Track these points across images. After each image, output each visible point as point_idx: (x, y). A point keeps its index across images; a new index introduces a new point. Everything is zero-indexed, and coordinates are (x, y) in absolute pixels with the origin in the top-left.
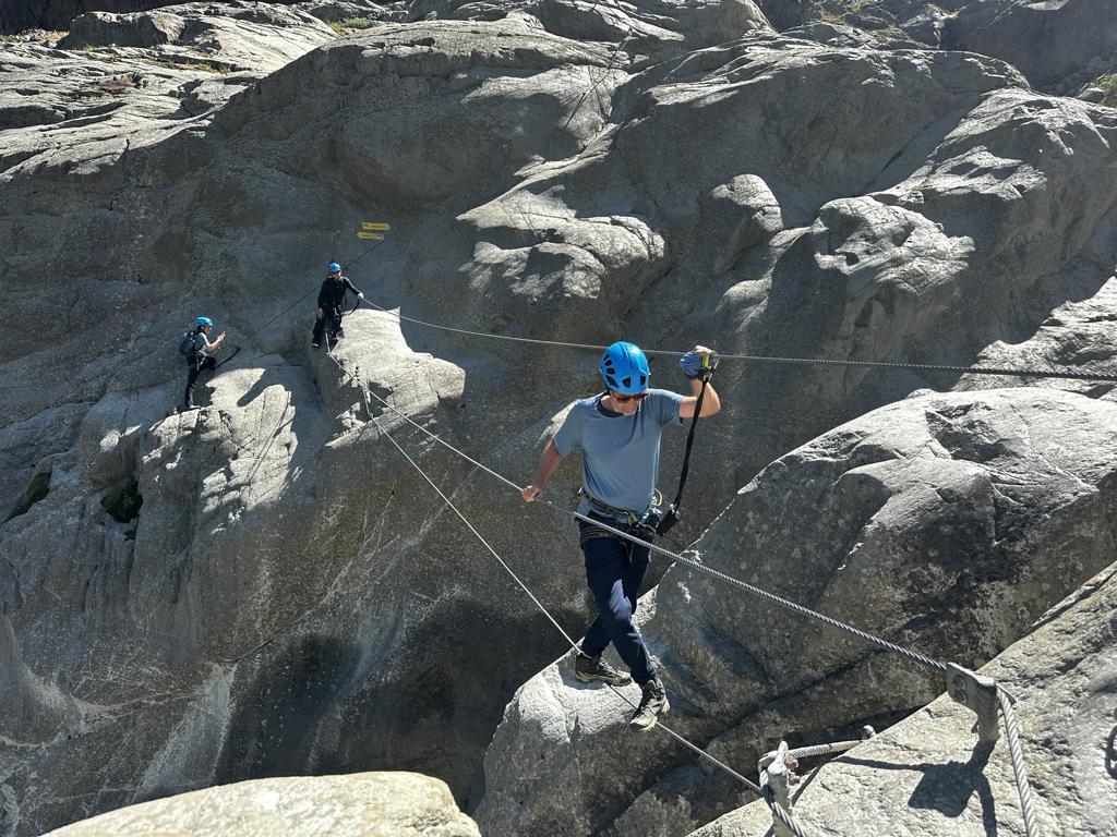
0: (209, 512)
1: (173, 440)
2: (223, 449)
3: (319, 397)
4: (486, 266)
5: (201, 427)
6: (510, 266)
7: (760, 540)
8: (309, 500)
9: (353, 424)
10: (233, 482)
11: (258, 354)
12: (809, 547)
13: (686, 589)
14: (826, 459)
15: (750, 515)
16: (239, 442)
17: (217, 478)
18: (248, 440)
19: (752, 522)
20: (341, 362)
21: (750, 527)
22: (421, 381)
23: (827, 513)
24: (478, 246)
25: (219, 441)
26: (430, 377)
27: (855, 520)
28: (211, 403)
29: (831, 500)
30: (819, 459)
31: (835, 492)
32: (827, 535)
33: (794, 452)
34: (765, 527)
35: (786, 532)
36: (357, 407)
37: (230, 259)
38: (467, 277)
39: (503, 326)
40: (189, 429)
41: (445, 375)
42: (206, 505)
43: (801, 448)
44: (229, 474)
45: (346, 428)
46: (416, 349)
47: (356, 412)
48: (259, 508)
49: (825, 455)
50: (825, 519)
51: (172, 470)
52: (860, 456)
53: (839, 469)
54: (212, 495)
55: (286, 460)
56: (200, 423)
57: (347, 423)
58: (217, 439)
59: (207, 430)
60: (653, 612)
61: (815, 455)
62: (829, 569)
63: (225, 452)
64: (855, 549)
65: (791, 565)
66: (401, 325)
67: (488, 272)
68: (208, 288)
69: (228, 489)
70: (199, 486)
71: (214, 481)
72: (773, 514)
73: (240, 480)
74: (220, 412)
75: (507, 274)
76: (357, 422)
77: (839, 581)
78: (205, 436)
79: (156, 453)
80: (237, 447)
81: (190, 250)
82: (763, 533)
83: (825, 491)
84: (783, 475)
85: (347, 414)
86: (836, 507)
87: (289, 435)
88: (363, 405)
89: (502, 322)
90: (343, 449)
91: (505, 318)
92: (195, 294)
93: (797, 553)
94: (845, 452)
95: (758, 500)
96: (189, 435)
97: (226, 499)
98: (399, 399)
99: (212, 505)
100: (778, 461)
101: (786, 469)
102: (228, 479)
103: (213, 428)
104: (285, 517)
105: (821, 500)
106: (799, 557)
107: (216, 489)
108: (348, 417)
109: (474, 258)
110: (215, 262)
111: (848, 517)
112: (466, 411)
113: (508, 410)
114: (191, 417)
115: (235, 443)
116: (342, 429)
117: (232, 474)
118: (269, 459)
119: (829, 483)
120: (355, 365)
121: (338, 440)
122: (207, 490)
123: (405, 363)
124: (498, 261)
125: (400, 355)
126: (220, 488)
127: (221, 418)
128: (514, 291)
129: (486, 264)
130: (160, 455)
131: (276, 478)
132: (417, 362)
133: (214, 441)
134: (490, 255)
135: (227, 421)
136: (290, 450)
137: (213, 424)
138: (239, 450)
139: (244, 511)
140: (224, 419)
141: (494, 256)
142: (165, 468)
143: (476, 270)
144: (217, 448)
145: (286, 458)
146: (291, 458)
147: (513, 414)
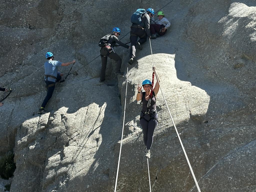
0: (49, 179)
1: (35, 131)
2: (61, 139)
4: (236, 19)
5: (50, 124)
6: (252, 20)
8: (105, 178)
10: (64, 161)
11: (89, 77)
16: (71, 135)
17: (56, 157)
18: (75, 134)
20: (134, 86)
22: (180, 102)
24: (232, 4)
25: (59, 134)
36: (138, 118)
37: (78, 15)
38: (222, 27)
39: (241, 65)
40: (44, 125)
41: (197, 98)
42: (48, 174)
48: (77, 179)
51: (33, 150)
54: (52, 168)
55: (95, 150)
56: (50, 121)
57: (131, 128)
58: (58, 132)
59: (53, 126)
63: (62, 141)
67: (236, 24)
69: (61, 165)
70: (45, 161)
71: (54, 159)
73: (68, 160)
74: (62, 115)
75: (249, 25)
76: (137, 128)
78: (52, 130)
79: (25, 139)
80: (69, 138)
87: (97, 134)
89: (241, 61)
91: (243, 58)
96: (43, 129)
97: (59, 171)
99: (51, 174)
102: (62, 159)
103: (56, 125)
104: (90, 187)
107: (55, 164)
108: (132, 125)
109: (228, 13)
112: (208, 126)
113: (239, 126)
114: (45, 117)
115: (68, 136)
116: (128, 132)
117: (64, 156)
118: (85, 148)
121: (125, 139)
122: (50, 165)
123: (172, 89)
124: (245, 15)
125: (171, 82)
126: (56, 164)
127: (62, 119)
128: (252, 38)
129: (236, 18)
130: (26, 140)
131: (88, 160)
132: (181, 88)
133: (56, 133)
134: (240, 10)
135: (65, 121)
136: (98, 143)
137: (57, 122)
138: (70, 140)
139: (68, 180)
140: (63, 120)
141: (242, 12)
142: (29, 148)
143: (229, 22)
144: (58, 138)
145: (96, 148)
146: (98, 148)
147: (243, 129)
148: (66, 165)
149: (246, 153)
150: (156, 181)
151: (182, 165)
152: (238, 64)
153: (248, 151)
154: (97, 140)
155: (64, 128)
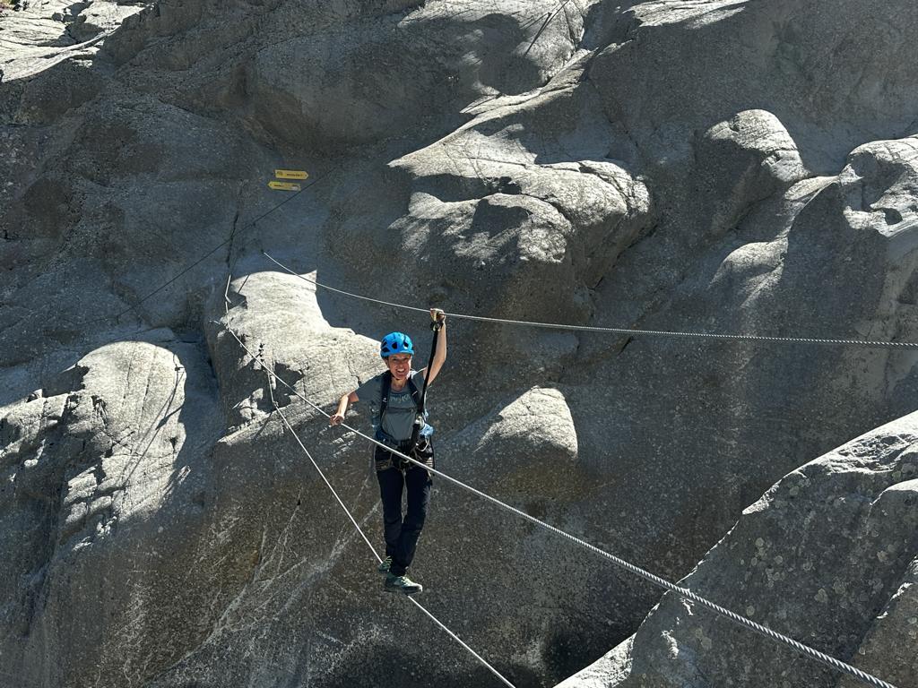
0: (73, 522)
1: (35, 431)
2: (94, 444)
3: (214, 380)
4: (423, 222)
5: (69, 415)
6: (452, 223)
7: (772, 577)
8: (196, 510)
9: (253, 415)
10: (105, 485)
11: (144, 327)
12: (840, 587)
13: (673, 640)
14: (860, 470)
15: (760, 542)
16: (116, 434)
17: (86, 479)
18: (125, 433)
19: (761, 553)
20: (243, 338)
21: (760, 559)
22: (338, 363)
23: (862, 543)
24: (414, 197)
25: (90, 434)
26: (349, 358)
27: (900, 553)
28: (83, 387)
29: (868, 525)
30: (851, 470)
31: (873, 515)
32: (862, 572)
33: (818, 461)
34: (779, 560)
35: (807, 566)
36: (259, 393)
37: (114, 213)
38: (399, 235)
39: (442, 296)
40: (54, 418)
41: (368, 356)
42: (70, 513)
43: (828, 456)
44: (100, 475)
45: (245, 420)
46: (334, 323)
47: (258, 400)
48: (135, 518)
49: (859, 465)
50: (859, 551)
51: (32, 468)
52: (906, 467)
53: (879, 483)
54: (79, 500)
55: (171, 459)
56: (68, 411)
57: (246, 413)
58: (88, 431)
59: (76, 419)
60: (629, 670)
61: (846, 465)
62: (866, 618)
63: (96, 447)
64: (900, 591)
65: (814, 611)
66: (316, 293)
67: (425, 229)
68: (86, 247)
69: (98, 494)
70: (63, 489)
71: (81, 482)
72: (789, 542)
73: (113, 482)
74: (94, 398)
75: (449, 232)
76: (258, 412)
77: (879, 633)
78: (73, 427)
79: (14, 447)
80: (111, 442)
81: (67, 200)
82: (776, 566)
83: (859, 513)
84: (804, 491)
85: (246, 402)
86: (875, 535)
87: (176, 428)
88: (266, 392)
89: (441, 291)
90: (239, 446)
91: (444, 285)
92: (70, 253)
93: (822, 595)
94: (887, 461)
95: (770, 522)
96: (54, 426)
97: (95, 505)
98: (310, 385)
99: (77, 513)
100: (796, 471)
101: (808, 483)
102: (99, 482)
103: (83, 417)
104: (164, 531)
105: (854, 525)
106: (826, 600)
107: (84, 493)
108: (248, 407)
109: (409, 213)
110: (96, 215)
111: (891, 548)
113: (446, 401)
114: (59, 403)
115: (110, 436)
116: (240, 420)
117: (104, 475)
118: (149, 457)
119: (865, 502)
120: (259, 342)
121: (235, 435)
122: (72, 495)
123: (320, 341)
124: (439, 216)
125: (314, 330)
126: (88, 492)
127: (94, 405)
128: (457, 252)
129: (423, 220)
130: (17, 450)
131: (157, 481)
132: (335, 339)
133: (84, 433)
134: (429, 208)
135: (101, 409)
136: (176, 447)
137: (84, 412)
138: (114, 445)
139: (116, 522)
140: (97, 406)
141: (433, 210)
142: (23, 465)
143: (411, 227)
144: (88, 443)
145: (171, 456)
146: (176, 456)
147: (452, 406)
148: (109, 492)
149: (460, 446)
150: (298, 508)
151: (349, 473)
152: (435, 295)
153: (464, 442)
154: (174, 441)
155: (100, 421)
